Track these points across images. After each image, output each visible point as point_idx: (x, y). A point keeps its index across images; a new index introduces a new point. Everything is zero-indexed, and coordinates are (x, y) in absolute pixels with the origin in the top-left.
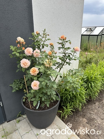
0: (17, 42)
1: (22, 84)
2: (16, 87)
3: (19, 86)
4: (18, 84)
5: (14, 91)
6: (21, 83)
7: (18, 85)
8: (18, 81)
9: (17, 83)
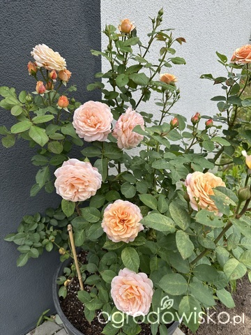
0: (31, 68)
1: (51, 229)
2: (31, 247)
3: (41, 241)
4: (36, 231)
5: (23, 262)
6: (48, 225)
7: (37, 236)
8: (36, 218)
9: (35, 226)
